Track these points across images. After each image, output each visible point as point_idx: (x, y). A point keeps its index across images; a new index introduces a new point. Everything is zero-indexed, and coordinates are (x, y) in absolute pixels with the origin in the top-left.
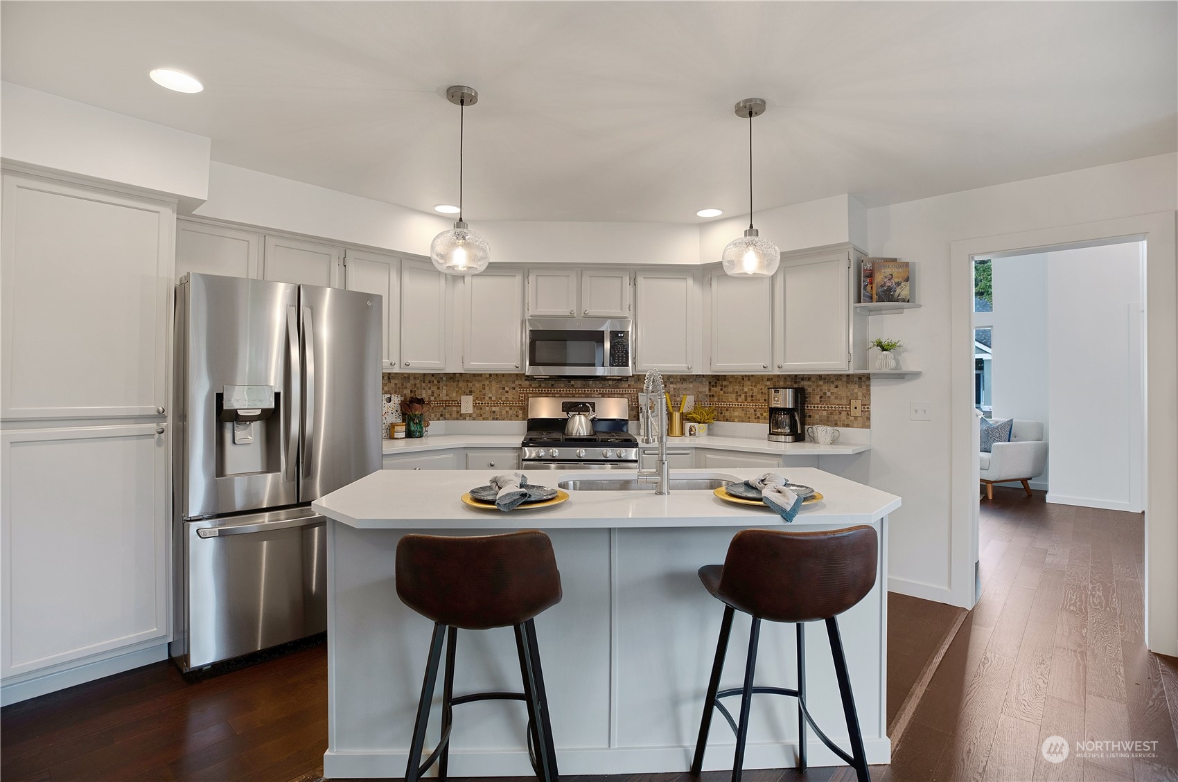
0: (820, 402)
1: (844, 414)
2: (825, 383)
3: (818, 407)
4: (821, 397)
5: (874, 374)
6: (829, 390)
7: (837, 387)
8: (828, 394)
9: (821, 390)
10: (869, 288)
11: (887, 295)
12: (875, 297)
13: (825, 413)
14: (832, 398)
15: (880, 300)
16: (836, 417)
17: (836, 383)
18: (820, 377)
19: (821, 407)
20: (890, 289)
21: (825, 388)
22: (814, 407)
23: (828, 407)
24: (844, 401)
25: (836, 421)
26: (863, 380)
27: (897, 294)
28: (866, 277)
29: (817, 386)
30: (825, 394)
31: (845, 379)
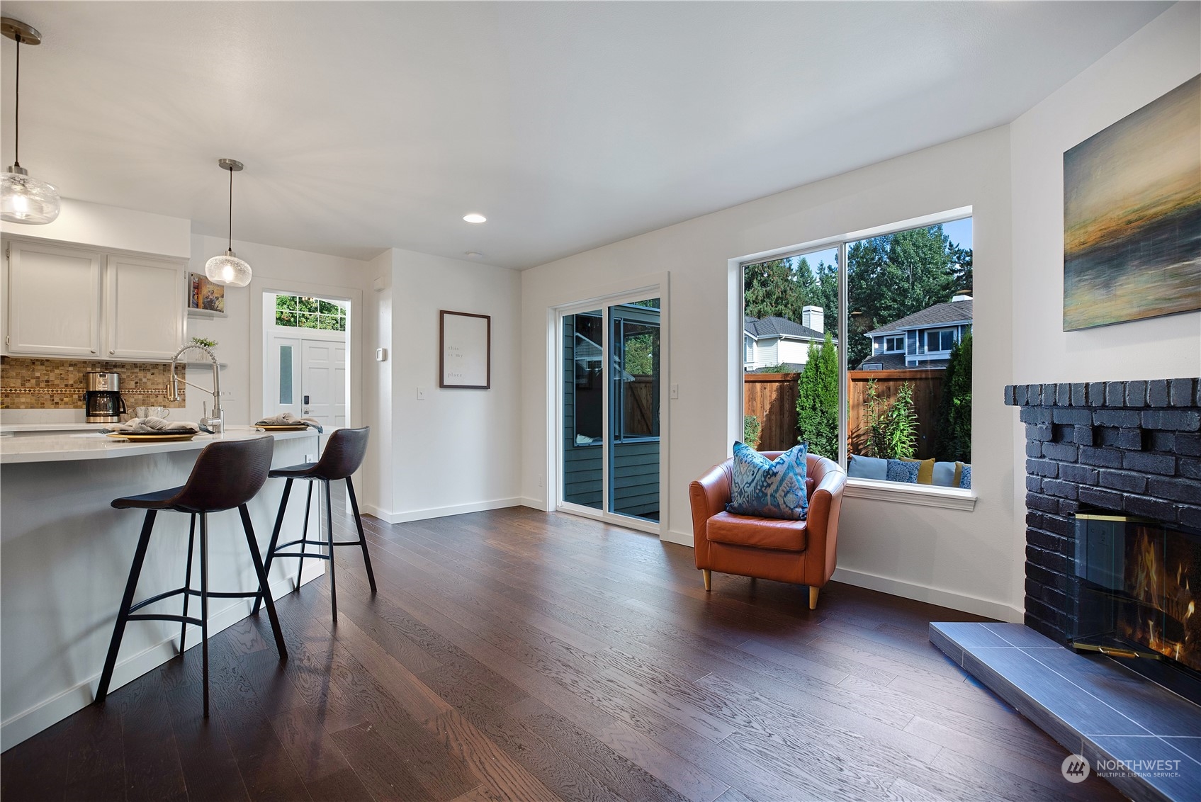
0: (136, 387)
1: (160, 397)
2: (140, 370)
3: (133, 392)
4: (136, 383)
5: (189, 364)
6: (145, 377)
7: (153, 374)
8: (144, 380)
9: (136, 377)
10: (196, 296)
11: (210, 305)
12: (201, 304)
13: (141, 397)
14: (149, 383)
15: (205, 308)
16: (152, 400)
17: (152, 371)
18: (135, 365)
19: (136, 392)
20: (211, 301)
21: (141, 375)
22: (129, 391)
23: (144, 392)
24: (161, 386)
25: (153, 403)
26: (181, 368)
27: (216, 305)
28: (194, 288)
29: (132, 373)
30: (141, 380)
31: (161, 368)
